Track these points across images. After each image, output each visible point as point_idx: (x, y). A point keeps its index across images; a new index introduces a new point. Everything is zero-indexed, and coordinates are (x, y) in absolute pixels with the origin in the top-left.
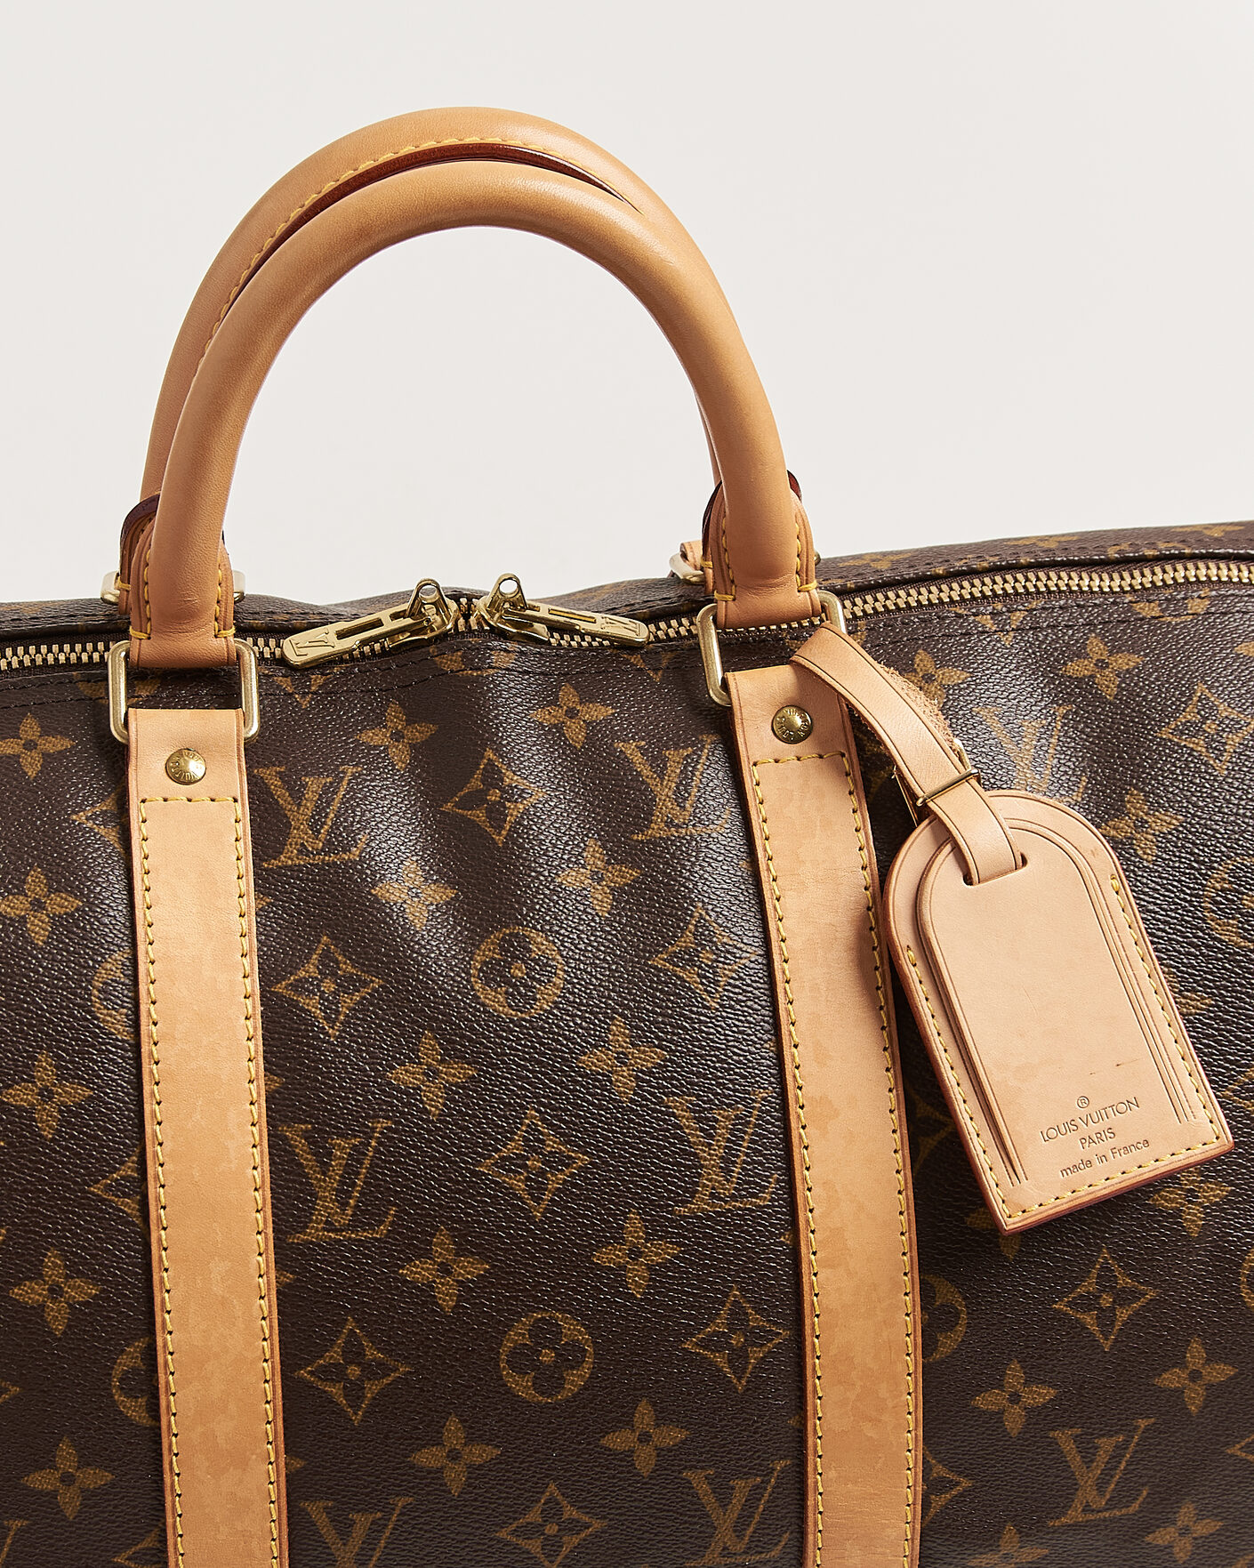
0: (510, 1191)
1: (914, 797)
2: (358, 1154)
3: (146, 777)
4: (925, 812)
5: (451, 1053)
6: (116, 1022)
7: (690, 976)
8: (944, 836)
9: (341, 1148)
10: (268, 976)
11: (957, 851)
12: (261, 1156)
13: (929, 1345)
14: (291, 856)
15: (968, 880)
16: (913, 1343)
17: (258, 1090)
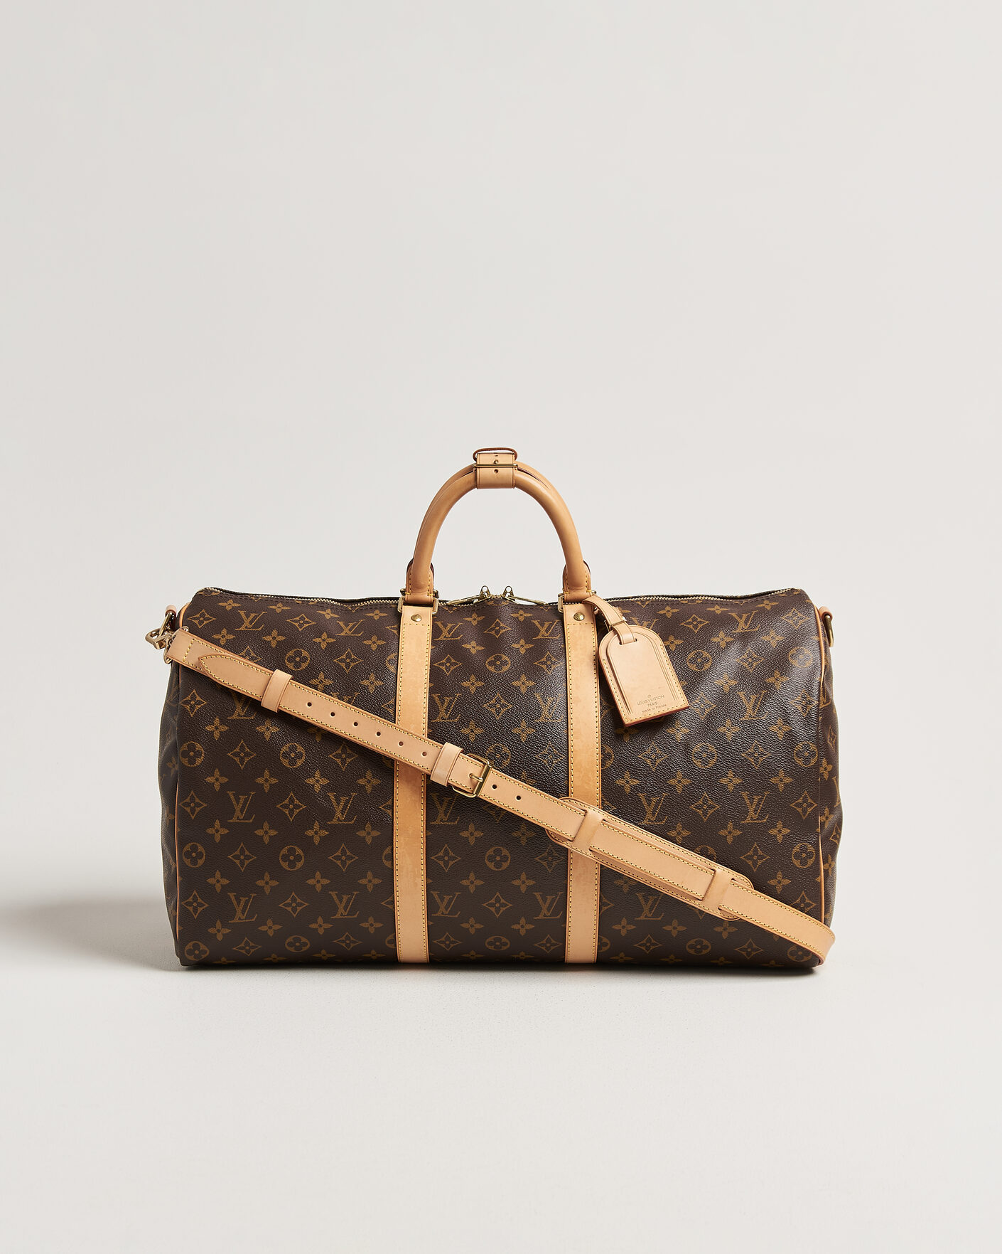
0: (491, 712)
1: (608, 625)
2: (451, 701)
3: (406, 619)
4: (612, 628)
5: (478, 679)
6: (392, 668)
7: (544, 667)
8: (616, 632)
9: (447, 699)
10: (432, 663)
11: (618, 636)
12: (426, 700)
13: (603, 764)
14: (442, 638)
15: (621, 644)
16: (599, 762)
17: (427, 686)
